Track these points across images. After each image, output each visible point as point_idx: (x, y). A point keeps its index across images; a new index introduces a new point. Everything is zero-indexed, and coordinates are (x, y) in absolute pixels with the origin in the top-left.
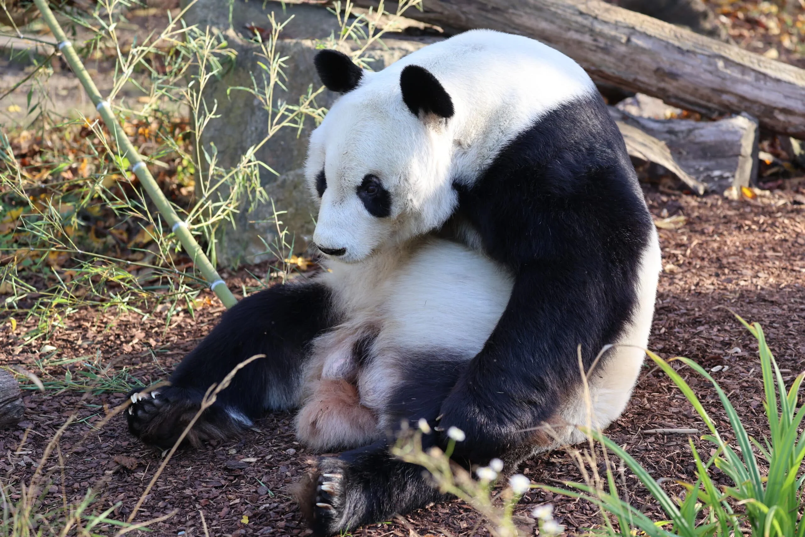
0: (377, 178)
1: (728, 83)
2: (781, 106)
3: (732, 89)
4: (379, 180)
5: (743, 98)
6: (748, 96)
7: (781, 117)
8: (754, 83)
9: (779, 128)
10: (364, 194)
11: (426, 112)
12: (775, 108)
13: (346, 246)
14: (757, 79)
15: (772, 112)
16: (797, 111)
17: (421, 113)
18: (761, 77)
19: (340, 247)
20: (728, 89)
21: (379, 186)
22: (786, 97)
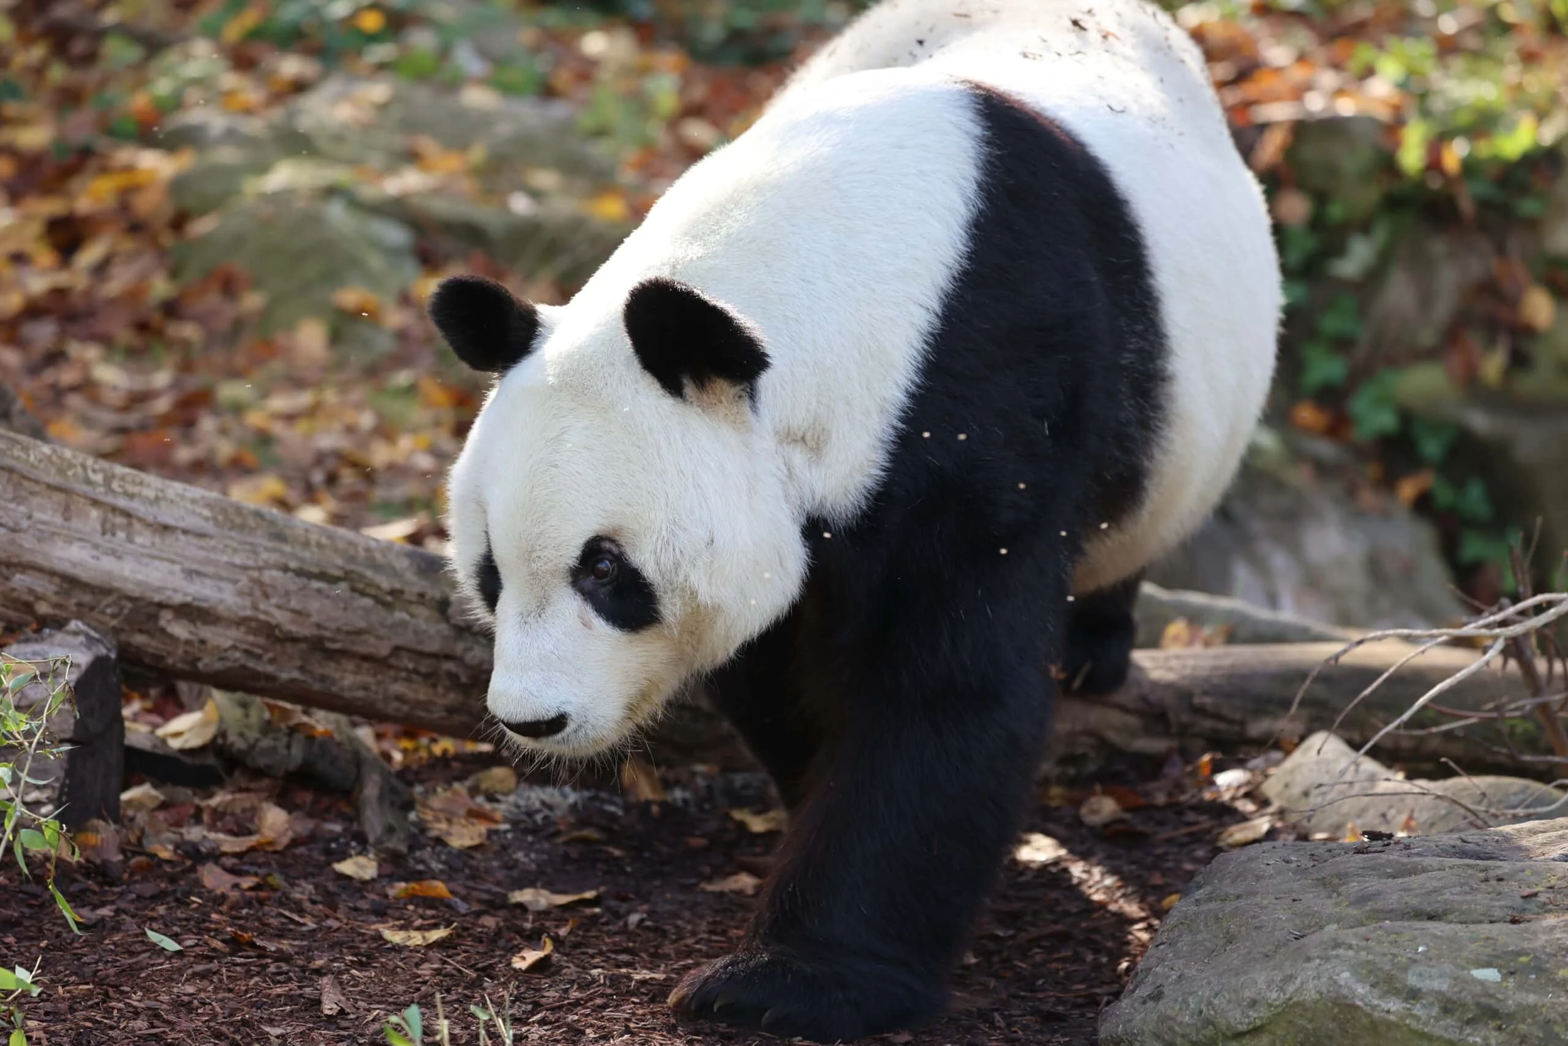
0: (612, 541)
1: (27, 541)
2: (178, 599)
3: (39, 560)
4: (618, 546)
5: (70, 582)
6: (84, 575)
7: (180, 630)
8: (98, 539)
9: (174, 660)
10: (589, 582)
11: (701, 383)
12: (161, 606)
13: (568, 709)
14: (107, 529)
15: (154, 617)
16: (221, 610)
17: (689, 389)
18: (120, 520)
19: (552, 714)
20: (27, 558)
21: (620, 560)
22: (191, 574)
